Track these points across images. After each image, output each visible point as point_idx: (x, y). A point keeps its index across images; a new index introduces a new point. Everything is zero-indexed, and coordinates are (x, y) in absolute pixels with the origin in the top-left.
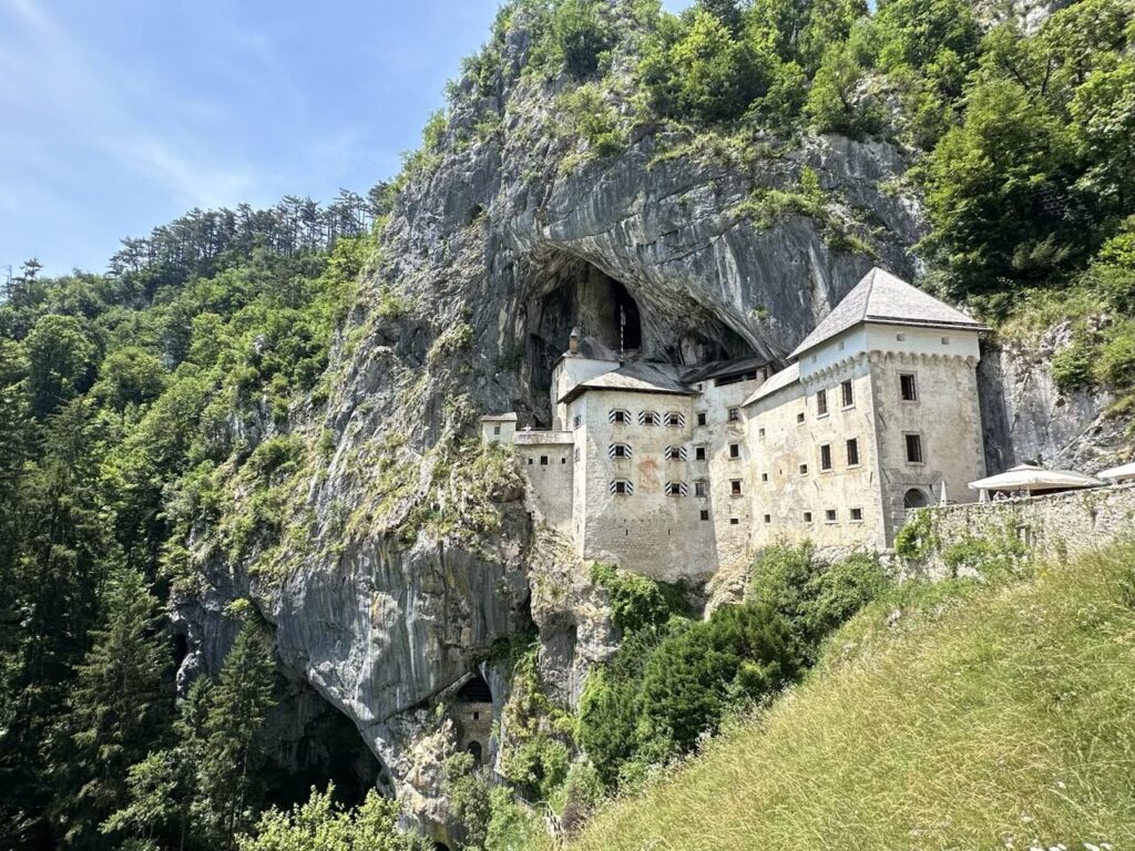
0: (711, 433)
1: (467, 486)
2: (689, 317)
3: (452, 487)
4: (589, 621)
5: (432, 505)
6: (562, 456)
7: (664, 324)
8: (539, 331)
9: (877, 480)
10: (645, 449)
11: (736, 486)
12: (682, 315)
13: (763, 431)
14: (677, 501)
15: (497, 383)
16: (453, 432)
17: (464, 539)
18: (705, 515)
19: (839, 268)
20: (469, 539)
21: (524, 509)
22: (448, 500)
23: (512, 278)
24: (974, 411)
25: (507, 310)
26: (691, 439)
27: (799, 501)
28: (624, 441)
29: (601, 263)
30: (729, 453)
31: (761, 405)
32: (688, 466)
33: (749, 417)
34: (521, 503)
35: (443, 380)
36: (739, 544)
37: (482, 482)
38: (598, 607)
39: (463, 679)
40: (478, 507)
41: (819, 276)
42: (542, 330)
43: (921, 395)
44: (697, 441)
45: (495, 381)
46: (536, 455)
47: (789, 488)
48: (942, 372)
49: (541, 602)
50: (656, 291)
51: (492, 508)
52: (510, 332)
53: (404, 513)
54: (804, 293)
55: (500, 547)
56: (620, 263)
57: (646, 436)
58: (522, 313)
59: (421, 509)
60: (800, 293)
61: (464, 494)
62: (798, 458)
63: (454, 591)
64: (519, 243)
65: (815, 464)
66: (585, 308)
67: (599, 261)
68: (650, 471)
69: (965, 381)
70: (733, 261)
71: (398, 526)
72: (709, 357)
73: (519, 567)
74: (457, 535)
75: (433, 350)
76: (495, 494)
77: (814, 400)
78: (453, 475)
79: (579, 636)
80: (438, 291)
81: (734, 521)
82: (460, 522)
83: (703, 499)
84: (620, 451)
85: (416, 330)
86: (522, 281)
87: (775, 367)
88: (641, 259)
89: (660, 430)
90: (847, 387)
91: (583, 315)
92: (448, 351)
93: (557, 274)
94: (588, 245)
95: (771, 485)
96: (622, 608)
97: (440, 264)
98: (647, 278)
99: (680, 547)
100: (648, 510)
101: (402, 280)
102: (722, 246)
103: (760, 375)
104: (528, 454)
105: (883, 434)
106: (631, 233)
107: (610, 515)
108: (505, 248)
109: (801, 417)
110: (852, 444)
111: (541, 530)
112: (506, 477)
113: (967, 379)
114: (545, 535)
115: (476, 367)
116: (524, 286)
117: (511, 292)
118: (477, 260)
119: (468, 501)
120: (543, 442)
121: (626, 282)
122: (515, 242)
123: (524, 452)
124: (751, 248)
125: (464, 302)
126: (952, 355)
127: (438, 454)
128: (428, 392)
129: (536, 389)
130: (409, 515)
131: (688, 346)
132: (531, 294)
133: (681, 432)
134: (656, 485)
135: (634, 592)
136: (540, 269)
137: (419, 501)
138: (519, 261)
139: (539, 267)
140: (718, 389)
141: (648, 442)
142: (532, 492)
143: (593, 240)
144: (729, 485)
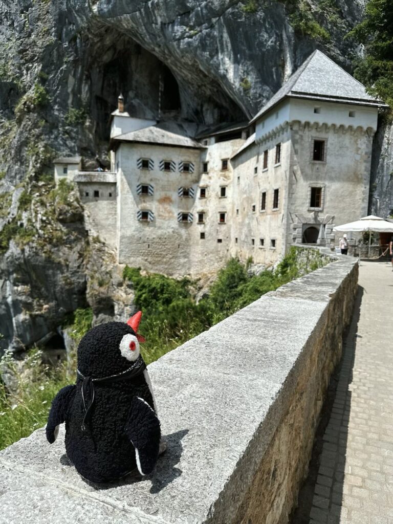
0: (210, 178)
1: (41, 211)
2: (205, 86)
3: (32, 211)
4: (121, 303)
5: (19, 223)
6: (109, 191)
8: (102, 94)
9: (285, 221)
10: (163, 188)
11: (222, 216)
12: (200, 84)
13: (239, 178)
14: (185, 226)
15: (68, 134)
16: (34, 170)
17: (39, 248)
18: (203, 236)
19: (301, 50)
20: (43, 248)
21: (84, 228)
22: (29, 220)
24: (365, 170)
25: (74, 76)
26: (197, 182)
27: (250, 231)
28: (148, 182)
29: (138, 39)
30: (220, 193)
32: (195, 202)
33: (234, 167)
34: (82, 224)
35: (26, 131)
36: (221, 256)
37: (53, 207)
38: (126, 292)
39: (48, 336)
40: (49, 226)
41: (288, 55)
43: (328, 157)
44: (201, 184)
45: (65, 132)
46: (91, 190)
47: (247, 221)
48: (347, 140)
49: (93, 290)
50: (179, 64)
51: (59, 226)
52: (77, 93)
53: (1, 229)
54: (277, 69)
55: (65, 254)
56: (151, 38)
57: (166, 179)
58: (87, 79)
59: (11, 226)
60: (274, 70)
61: (40, 216)
62: (251, 200)
63: (36, 282)
64: (78, 18)
65: (259, 205)
66: (138, 76)
67: (136, 36)
68: (166, 204)
69: (363, 147)
70: (228, 40)
73: (79, 267)
74: (34, 245)
75: (19, 106)
76: (61, 217)
77: (262, 157)
78: (33, 202)
79: (116, 312)
80: (22, 58)
81: (220, 241)
82: (37, 236)
83: (203, 226)
84: (145, 190)
85: (10, 90)
86: (84, 52)
88: (164, 35)
89: (175, 175)
90: (279, 148)
91: (137, 81)
92: (28, 108)
93: (113, 46)
94: (126, 21)
95: (239, 218)
96: (141, 296)
97: (22, 35)
98: (170, 51)
99: (187, 256)
100: (165, 232)
102: (221, 26)
103: (244, 135)
104: (85, 188)
105: (294, 186)
106: (156, 12)
107: (137, 234)
108: (70, 23)
109: (256, 170)
110: (276, 192)
111: (95, 242)
112: (69, 205)
114: (97, 245)
115: (51, 121)
116: (86, 55)
118: (48, 32)
119: (42, 221)
121: (157, 55)
122: (75, 17)
123: (82, 187)
124: (241, 29)
125: (40, 68)
126: (355, 126)
127: (24, 187)
128: (16, 139)
129: (100, 139)
130: (4, 230)
131: (207, 110)
132: (93, 63)
133: (190, 177)
134: (171, 214)
135: (150, 285)
136: (98, 42)
137: (11, 220)
138: (80, 35)
139: (96, 40)
140: (217, 145)
141: (166, 183)
142: (89, 216)
143: (129, 18)
144: (219, 216)
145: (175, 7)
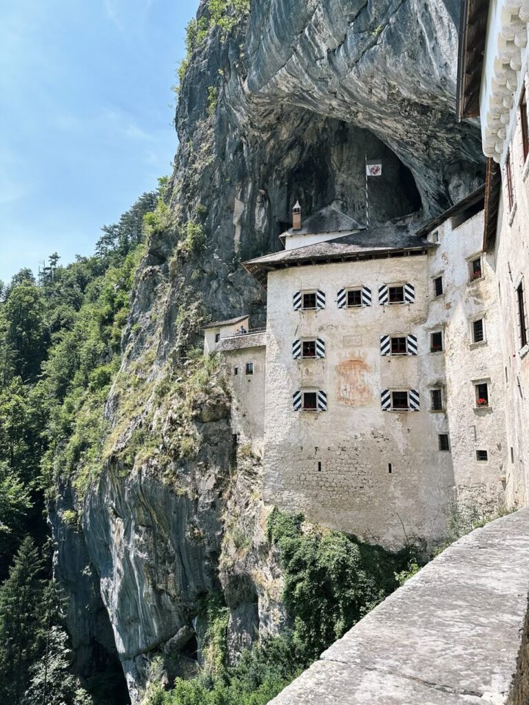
0: (449, 306)
1: (175, 405)
4: (267, 595)
10: (346, 342)
11: (482, 391)
12: (424, 137)
14: (403, 420)
15: (231, 284)
17: (159, 467)
18: (444, 443)
20: (165, 466)
21: (229, 430)
22: (159, 420)
23: (243, 160)
25: (242, 199)
26: (424, 320)
28: (315, 333)
30: (471, 337)
32: (420, 364)
33: (495, 267)
34: (228, 423)
35: (178, 289)
36: (489, 497)
38: (273, 573)
40: (179, 429)
44: (431, 322)
45: (227, 282)
46: (241, 363)
50: (374, 113)
51: (194, 429)
52: (248, 222)
53: (130, 435)
55: (194, 479)
56: (320, 89)
57: (351, 324)
61: (170, 413)
64: (237, 114)
66: (344, 176)
68: (355, 374)
71: (122, 450)
73: (213, 505)
74: (155, 462)
75: (173, 258)
76: (195, 413)
77: (505, 183)
78: (171, 391)
80: (185, 197)
81: (482, 455)
83: (441, 415)
84: (308, 349)
86: (253, 161)
88: (336, 70)
89: (372, 313)
91: (342, 185)
92: (183, 258)
94: (284, 82)
98: (351, 95)
99: (412, 492)
100: (353, 434)
104: (234, 361)
106: (317, 38)
107: (294, 440)
111: (243, 457)
112: (207, 392)
114: (247, 463)
115: (208, 270)
116: (257, 164)
117: (242, 176)
118: (208, 151)
119: (172, 421)
123: (229, 360)
125: (199, 200)
127: (167, 369)
128: (168, 303)
130: (133, 437)
131: (458, 186)
132: (269, 173)
134: (365, 395)
135: (314, 562)
136: (269, 139)
139: (265, 136)
140: (456, 232)
141: (352, 332)
142: (237, 409)
143: (285, 72)
144: (473, 391)
145: (341, 10)
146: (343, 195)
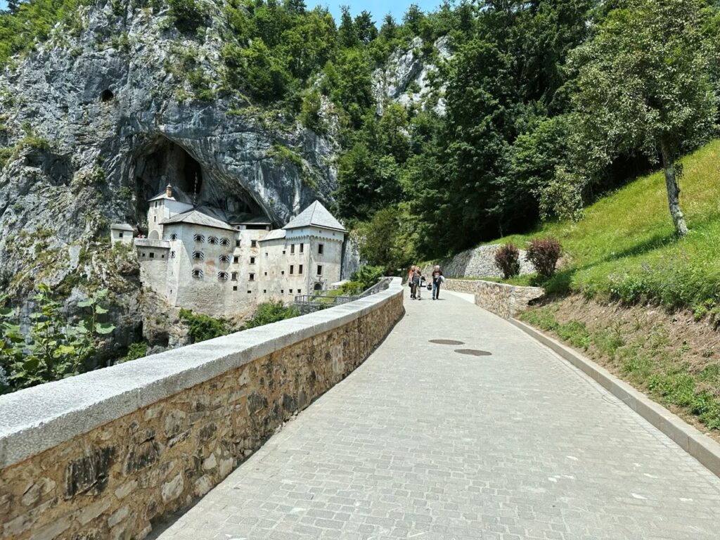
0: (242, 250)
1: (104, 266)
2: (235, 190)
3: (95, 265)
4: (176, 336)
5: (81, 274)
6: (162, 254)
7: (220, 188)
8: (142, 175)
9: (307, 280)
10: (210, 255)
11: (252, 276)
12: (231, 188)
13: (267, 254)
14: (222, 281)
16: (92, 232)
18: (235, 288)
20: (108, 294)
21: (139, 280)
22: (92, 273)
24: (339, 259)
25: (126, 162)
26: (232, 252)
27: (279, 285)
28: (200, 250)
29: (192, 153)
30: (249, 261)
31: (267, 242)
32: (230, 265)
33: (261, 246)
34: (137, 277)
35: (84, 200)
36: (250, 302)
37: (114, 264)
38: (181, 328)
40: (113, 278)
41: (297, 192)
42: (144, 175)
43: (324, 252)
44: (235, 253)
45: (117, 204)
46: (147, 252)
47: (276, 279)
48: (332, 245)
49: (149, 327)
50: (220, 175)
51: (121, 278)
52: (126, 174)
53: (62, 278)
55: (126, 299)
56: (203, 156)
57: (212, 249)
58: (133, 164)
59: (73, 276)
60: (289, 195)
61: (104, 270)
62: (280, 268)
65: (287, 271)
66: (170, 165)
67: (191, 151)
68: (211, 266)
69: (338, 249)
70: (262, 174)
71: (58, 286)
72: (241, 210)
73: (137, 310)
75: (76, 179)
76: (124, 271)
77: (290, 247)
78: (93, 258)
79: (170, 343)
80: (77, 140)
81: (249, 292)
82: (103, 285)
83: (235, 281)
84: (198, 256)
85: (56, 161)
86: (138, 147)
87: (275, 226)
88: (216, 158)
89: (218, 247)
90: (302, 245)
91: (169, 169)
92: (87, 182)
94: (186, 142)
95: (268, 277)
97: (80, 122)
98: (217, 167)
99: (222, 302)
100: (209, 285)
101: (42, 121)
102: (258, 166)
103: (268, 228)
104: (142, 251)
105: (310, 264)
106: (212, 144)
107: (190, 286)
108: (129, 125)
109: (284, 252)
110: (301, 266)
111: (148, 292)
112: (130, 262)
113: (339, 247)
114: (151, 294)
115: (106, 195)
116: (139, 149)
117: (130, 151)
118: (108, 127)
119: (107, 274)
120: (153, 245)
122: (137, 124)
123: (140, 249)
124: (271, 172)
125: (99, 152)
126: (335, 239)
127: (81, 244)
128: (73, 205)
129: (140, 210)
130: (65, 279)
131: (231, 202)
132: (141, 154)
133: (228, 248)
134: (214, 273)
135: (201, 322)
137: (71, 271)
138: (138, 135)
140: (248, 230)
141: (212, 252)
142: (144, 272)
143: (190, 141)
144: (249, 276)
146: (168, 173)
